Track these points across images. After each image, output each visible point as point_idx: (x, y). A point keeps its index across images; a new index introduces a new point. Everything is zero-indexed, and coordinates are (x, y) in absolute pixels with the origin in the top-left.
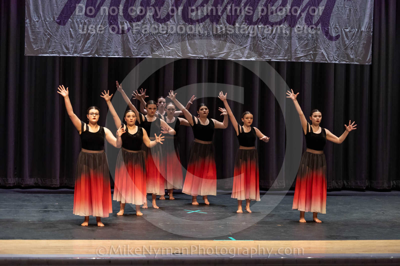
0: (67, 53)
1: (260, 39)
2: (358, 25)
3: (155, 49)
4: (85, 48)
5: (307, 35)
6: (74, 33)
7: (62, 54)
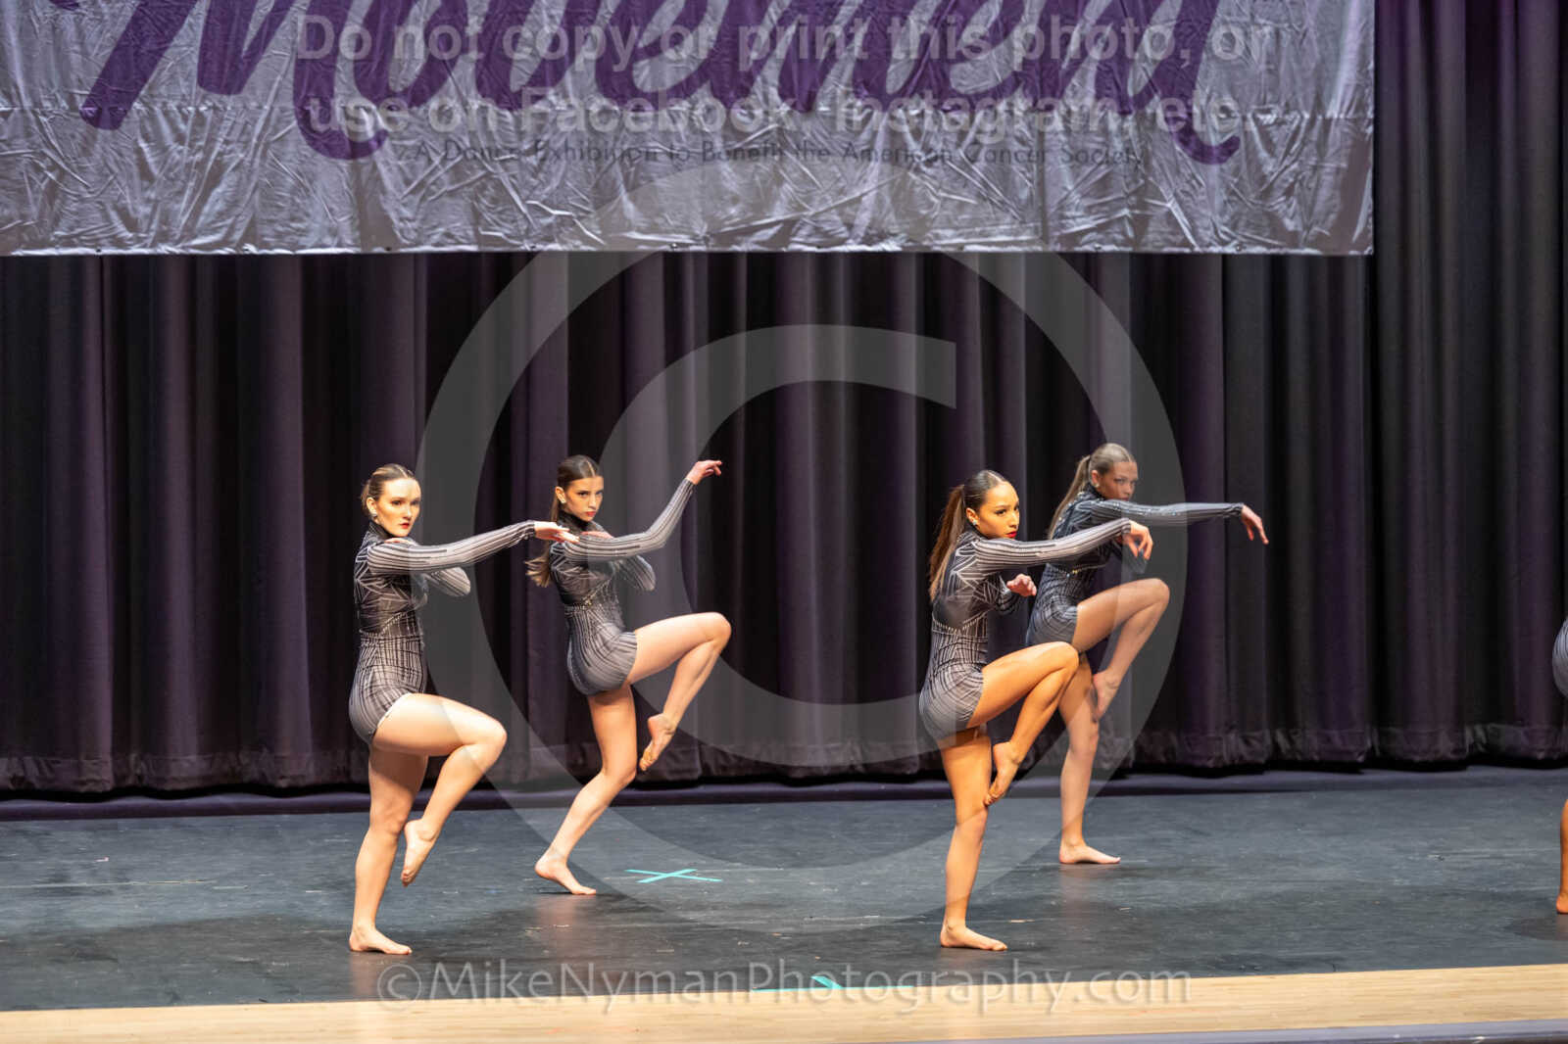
0: (130, 239)
1: (918, 164)
2: (1314, 95)
3: (488, 216)
4: (202, 219)
5: (1107, 144)
6: (156, 159)
7: (108, 248)
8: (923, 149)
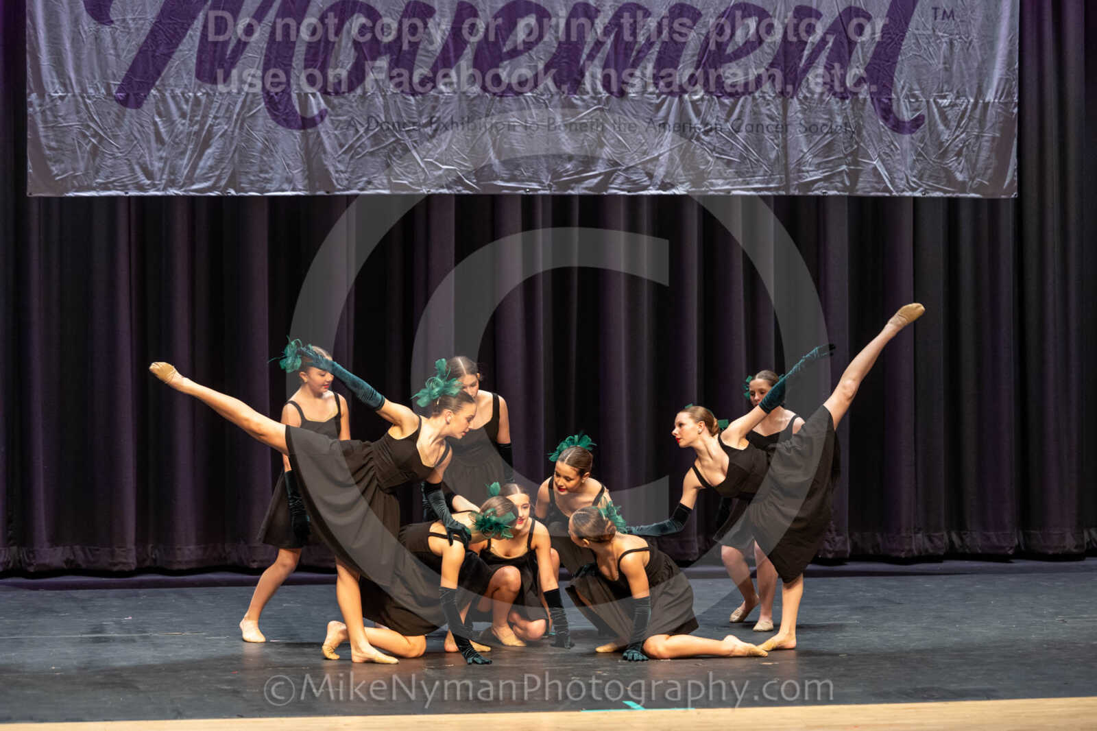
0: (148, 185)
1: (698, 134)
2: (977, 86)
3: (397, 170)
4: (198, 171)
5: (831, 119)
6: (168, 128)
7: (133, 191)
8: (702, 123)
